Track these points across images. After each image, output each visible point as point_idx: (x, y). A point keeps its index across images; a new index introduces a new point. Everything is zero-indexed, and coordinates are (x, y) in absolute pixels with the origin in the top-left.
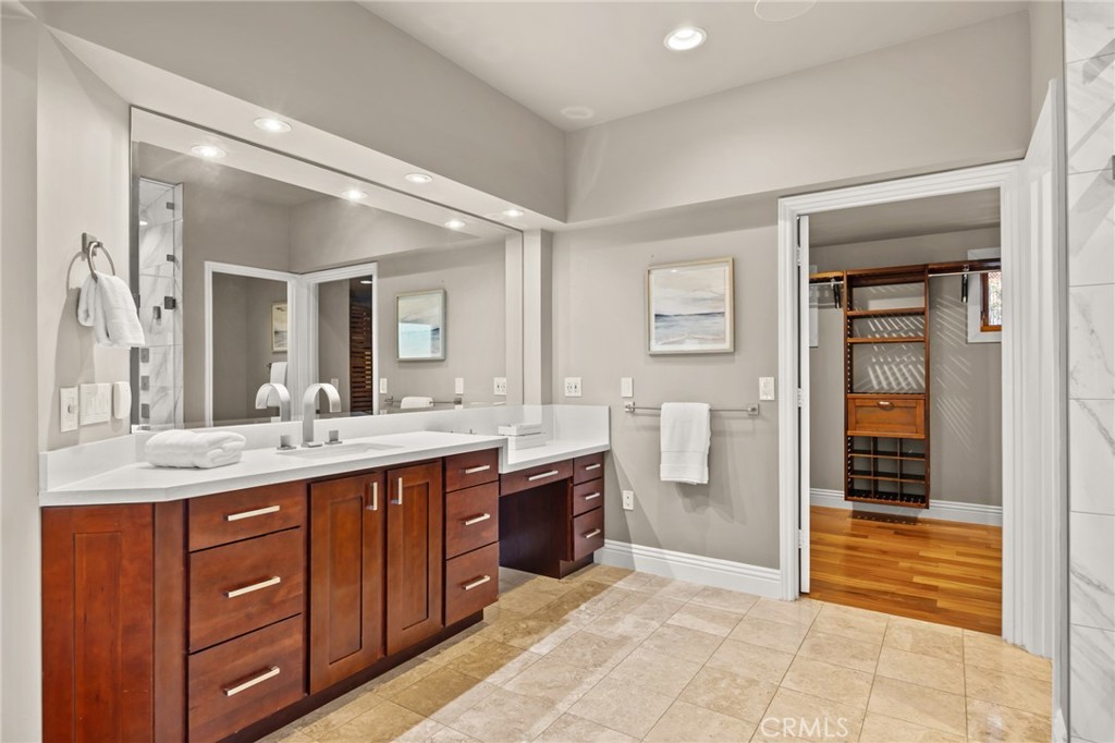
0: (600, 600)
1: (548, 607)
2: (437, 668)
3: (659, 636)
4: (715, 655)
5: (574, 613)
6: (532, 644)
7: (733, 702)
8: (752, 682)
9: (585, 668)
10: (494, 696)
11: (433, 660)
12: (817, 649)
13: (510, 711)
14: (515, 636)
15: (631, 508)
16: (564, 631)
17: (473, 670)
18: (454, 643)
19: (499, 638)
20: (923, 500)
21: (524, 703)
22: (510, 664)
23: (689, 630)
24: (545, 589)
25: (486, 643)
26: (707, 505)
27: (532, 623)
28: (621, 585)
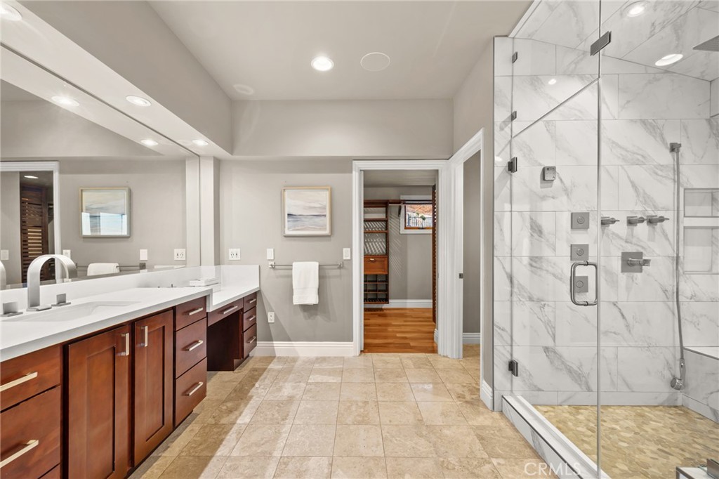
0: (265, 378)
1: (235, 390)
2: (173, 459)
3: (308, 391)
4: (342, 393)
5: (253, 390)
6: (237, 418)
7: (363, 417)
8: (366, 403)
9: (278, 423)
10: (228, 464)
11: (166, 454)
12: (381, 377)
13: (244, 470)
14: (223, 417)
15: (273, 321)
16: (253, 403)
17: (202, 450)
18: (178, 436)
19: (212, 421)
20: (386, 300)
21: (252, 461)
22: (228, 437)
23: (322, 383)
24: (227, 379)
25: (203, 428)
26: (317, 315)
27: (229, 404)
28: (271, 366)
